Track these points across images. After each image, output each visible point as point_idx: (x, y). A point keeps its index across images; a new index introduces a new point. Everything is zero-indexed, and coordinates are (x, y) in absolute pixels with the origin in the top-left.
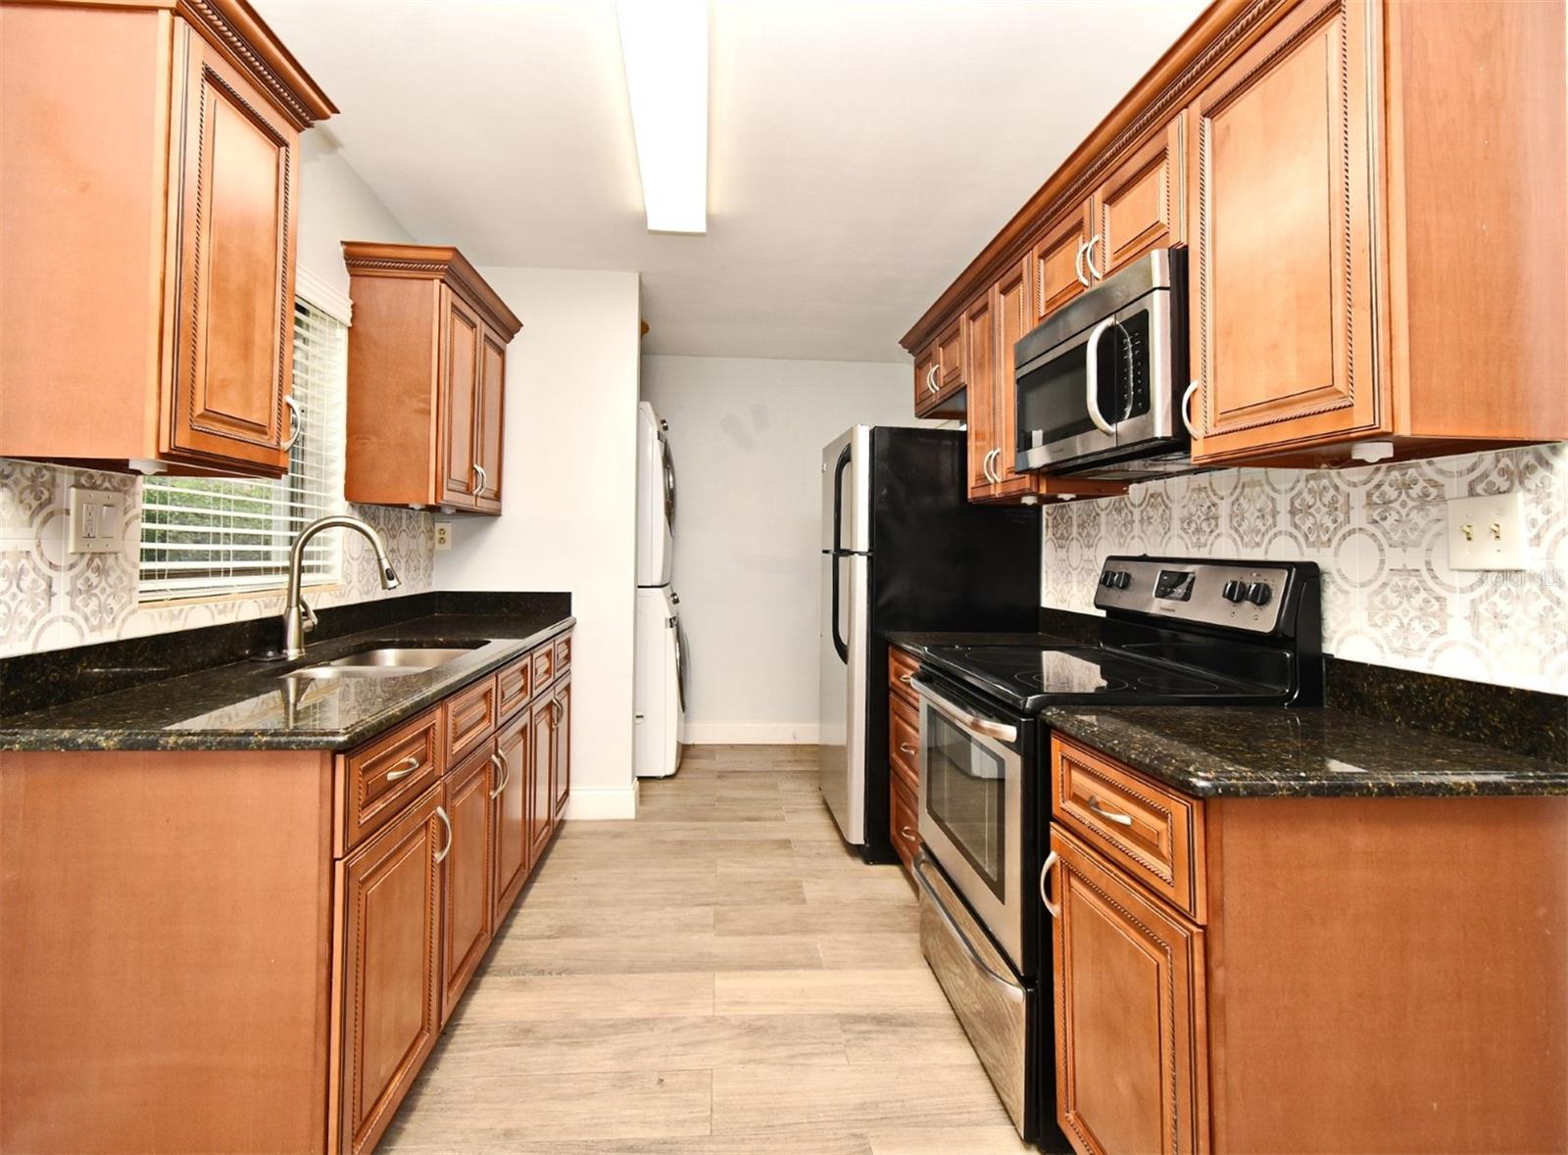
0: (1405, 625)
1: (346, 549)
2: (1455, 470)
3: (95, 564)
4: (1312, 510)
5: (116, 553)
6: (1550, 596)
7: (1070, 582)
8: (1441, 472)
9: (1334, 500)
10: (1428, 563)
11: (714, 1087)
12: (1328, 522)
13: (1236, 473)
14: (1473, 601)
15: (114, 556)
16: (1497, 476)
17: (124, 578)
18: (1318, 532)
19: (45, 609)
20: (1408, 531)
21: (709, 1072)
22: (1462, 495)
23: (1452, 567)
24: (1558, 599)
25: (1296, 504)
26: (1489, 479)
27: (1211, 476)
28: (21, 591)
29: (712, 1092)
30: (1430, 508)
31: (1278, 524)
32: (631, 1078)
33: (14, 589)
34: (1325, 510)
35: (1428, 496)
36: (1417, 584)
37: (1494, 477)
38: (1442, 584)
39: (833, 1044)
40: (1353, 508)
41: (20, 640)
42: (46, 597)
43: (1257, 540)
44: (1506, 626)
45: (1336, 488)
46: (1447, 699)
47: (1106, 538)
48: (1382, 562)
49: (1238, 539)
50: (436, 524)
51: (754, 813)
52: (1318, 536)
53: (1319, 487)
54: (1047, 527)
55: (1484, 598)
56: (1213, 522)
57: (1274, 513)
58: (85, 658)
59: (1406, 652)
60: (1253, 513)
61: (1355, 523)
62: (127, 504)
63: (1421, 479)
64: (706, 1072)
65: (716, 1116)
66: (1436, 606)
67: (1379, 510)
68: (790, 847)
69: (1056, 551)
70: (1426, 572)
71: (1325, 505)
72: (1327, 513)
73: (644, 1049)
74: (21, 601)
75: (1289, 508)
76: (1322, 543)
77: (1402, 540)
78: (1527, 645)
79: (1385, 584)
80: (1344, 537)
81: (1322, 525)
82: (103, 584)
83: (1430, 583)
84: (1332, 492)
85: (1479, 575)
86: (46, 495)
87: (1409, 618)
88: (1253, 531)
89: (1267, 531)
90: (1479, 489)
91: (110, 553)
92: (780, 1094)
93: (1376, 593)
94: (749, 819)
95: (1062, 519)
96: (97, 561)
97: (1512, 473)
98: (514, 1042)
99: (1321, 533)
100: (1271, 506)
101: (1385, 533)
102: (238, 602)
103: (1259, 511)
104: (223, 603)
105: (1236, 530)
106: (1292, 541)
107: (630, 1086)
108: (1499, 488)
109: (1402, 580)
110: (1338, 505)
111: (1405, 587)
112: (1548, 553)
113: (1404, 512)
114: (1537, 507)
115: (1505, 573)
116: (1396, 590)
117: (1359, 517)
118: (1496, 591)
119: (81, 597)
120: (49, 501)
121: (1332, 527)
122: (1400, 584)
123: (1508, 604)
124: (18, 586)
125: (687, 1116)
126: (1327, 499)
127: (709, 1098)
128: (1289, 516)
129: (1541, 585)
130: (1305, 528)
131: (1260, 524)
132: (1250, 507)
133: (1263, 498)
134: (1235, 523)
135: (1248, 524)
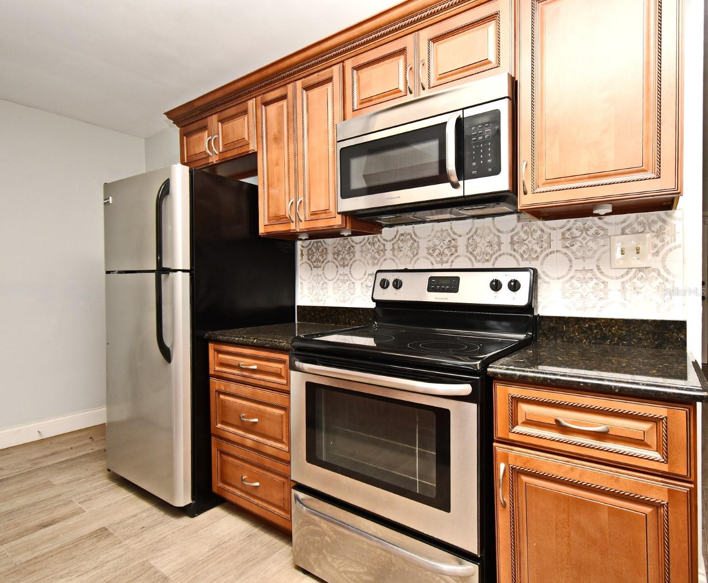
0: (584, 296)
2: (613, 222)
4: (526, 242)
6: (663, 277)
7: (326, 288)
8: (606, 223)
9: (541, 237)
10: (598, 266)
13: (471, 222)
14: (623, 283)
16: (637, 224)
18: (530, 252)
20: (586, 251)
22: (617, 233)
23: (612, 267)
24: (667, 279)
25: (515, 239)
26: (633, 226)
27: (451, 223)
30: (599, 239)
31: (502, 250)
34: (535, 241)
35: (598, 234)
36: (591, 276)
37: (635, 225)
38: (606, 276)
40: (553, 240)
43: (487, 258)
44: (640, 293)
45: (542, 230)
46: (614, 328)
47: (360, 260)
48: (571, 266)
51: (44, 518)
52: (530, 255)
53: (530, 230)
54: (302, 255)
55: (629, 280)
56: (454, 249)
57: (499, 244)
59: (585, 309)
60: (484, 244)
61: (553, 248)
63: (594, 226)
66: (602, 286)
67: (569, 241)
68: (110, 534)
69: (312, 270)
70: (597, 270)
71: (534, 239)
72: (536, 243)
75: (510, 241)
76: (533, 258)
77: (583, 255)
78: (650, 300)
79: (572, 277)
80: (547, 255)
81: (532, 249)
83: (599, 275)
84: (539, 232)
85: (626, 270)
87: (586, 293)
88: (484, 254)
89: (494, 253)
90: (627, 231)
93: (567, 281)
94: (45, 526)
95: (317, 249)
97: (645, 224)
99: (532, 253)
100: (497, 240)
101: (573, 253)
103: (488, 242)
105: (471, 253)
106: (512, 258)
108: (638, 231)
109: (582, 275)
110: (543, 239)
111: (584, 278)
112: (662, 259)
113: (584, 242)
114: (657, 239)
115: (640, 269)
116: (579, 280)
117: (557, 244)
118: (635, 277)
121: (539, 250)
122: (582, 277)
123: (642, 282)
126: (536, 235)
128: (510, 245)
129: (658, 274)
130: (521, 251)
131: (489, 250)
132: (481, 240)
133: (491, 236)
134: (470, 249)
135: (480, 250)
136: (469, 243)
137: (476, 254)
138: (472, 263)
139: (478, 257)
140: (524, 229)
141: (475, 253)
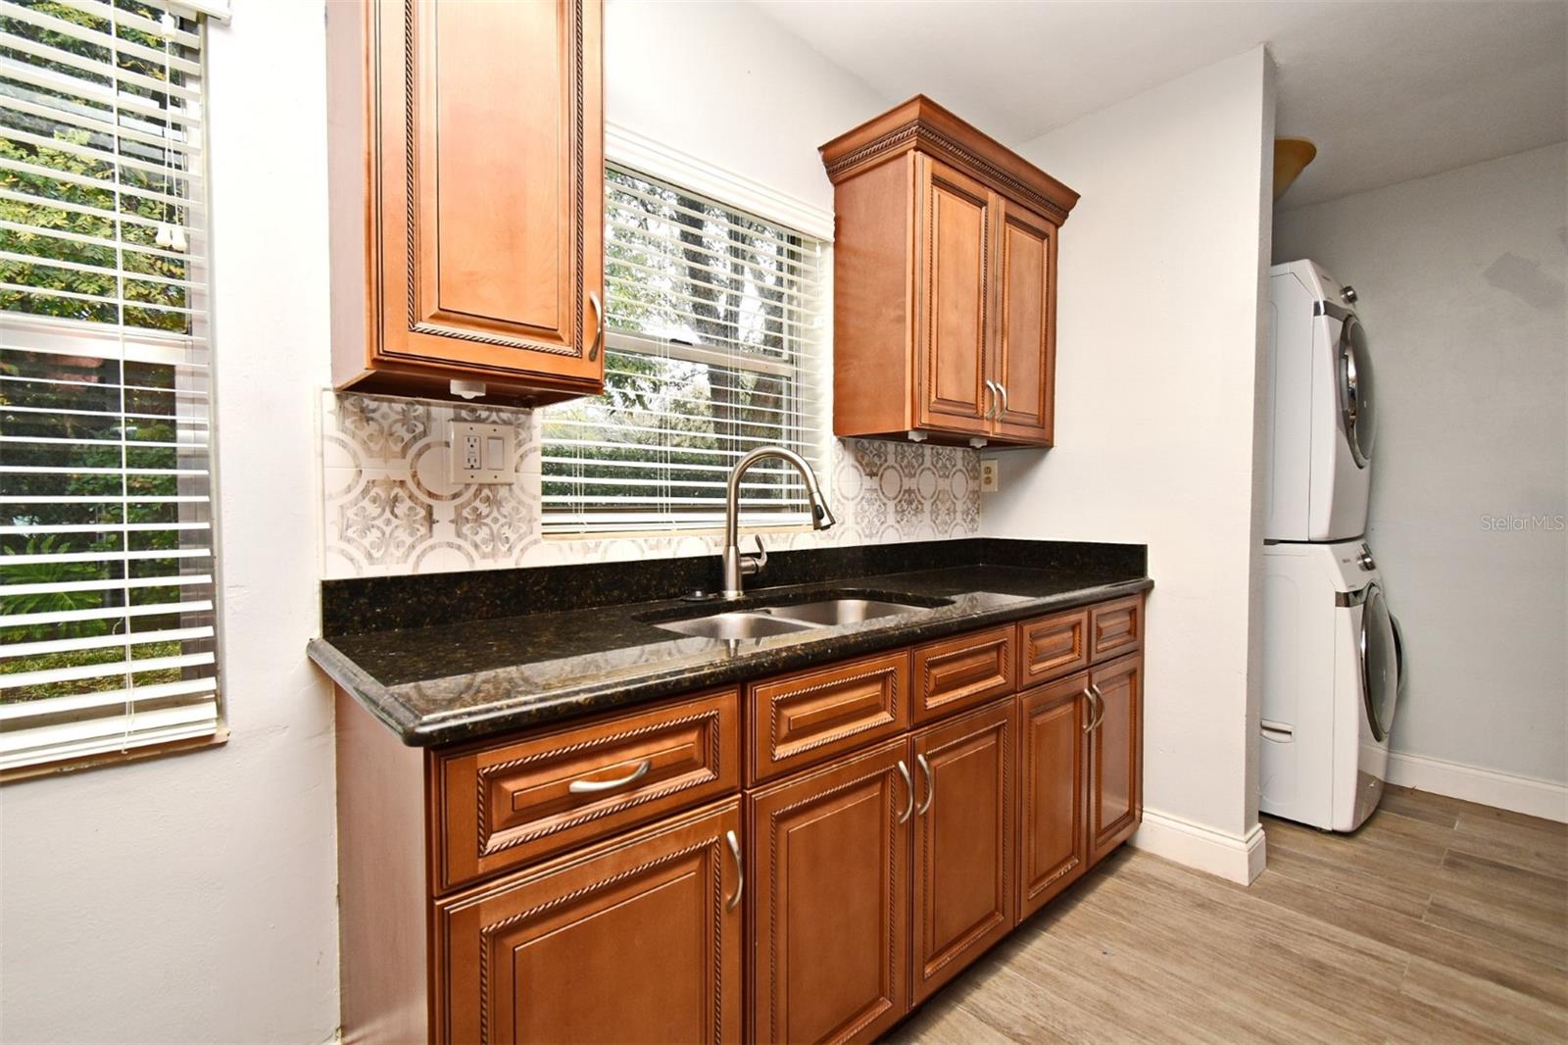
1: (835, 487)
3: (483, 494)
5: (510, 485)
15: (508, 487)
17: (521, 509)
19: (425, 534)
28: (396, 516)
33: (388, 514)
41: (398, 563)
42: (427, 524)
50: (982, 463)
58: (465, 583)
62: (521, 437)
74: (397, 527)
82: (495, 514)
86: (420, 428)
91: (502, 485)
96: (486, 492)
102: (676, 539)
104: (656, 539)
119: (469, 526)
120: (425, 434)
124: (392, 512)
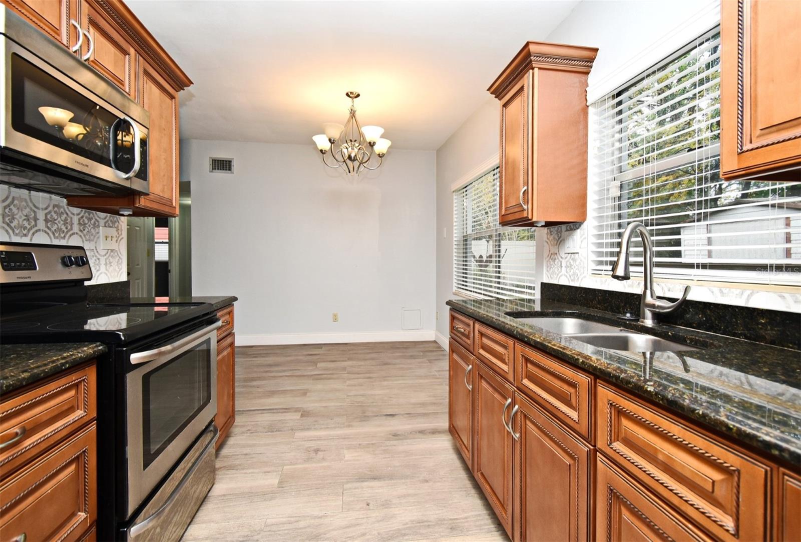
4: (56, 222)
8: (99, 217)
9: (66, 219)
10: (96, 247)
11: (341, 503)
12: (63, 228)
16: (110, 221)
20: (90, 235)
21: (344, 510)
22: (103, 225)
24: (120, 257)
25: (49, 217)
29: (343, 500)
30: (96, 229)
31: (38, 225)
32: (383, 505)
34: (62, 222)
35: (95, 224)
38: (99, 254)
39: (270, 531)
40: (73, 224)
43: (25, 232)
44: (112, 266)
45: (67, 214)
49: (11, 232)
52: (59, 234)
53: (59, 211)
55: (108, 259)
57: (36, 219)
60: (21, 217)
61: (74, 230)
63: (94, 218)
64: (346, 510)
65: (341, 491)
66: (98, 262)
67: (83, 227)
70: (95, 250)
71: (62, 220)
72: (63, 224)
73: (381, 521)
75: (44, 218)
76: (62, 237)
77: (89, 238)
80: (71, 236)
81: (61, 229)
83: (96, 254)
84: (65, 215)
85: (107, 251)
87: (91, 265)
88: (21, 227)
89: (31, 228)
90: (107, 225)
92: (309, 502)
98: (455, 521)
99: (61, 233)
100: (33, 215)
101: (84, 236)
103: (26, 216)
105: (8, 225)
106: (46, 234)
107: (383, 502)
108: (110, 225)
109: (89, 252)
110: (68, 221)
111: (90, 254)
112: (118, 244)
113: (89, 229)
114: (117, 232)
115: (112, 250)
118: (110, 256)
121: (66, 230)
123: (112, 259)
125: (353, 491)
126: (63, 218)
127: (344, 498)
128: (44, 222)
129: (117, 254)
130: (53, 229)
131: (26, 224)
132: (18, 212)
133: (28, 210)
134: (7, 219)
135: (17, 222)
136: (6, 213)
137: (13, 227)
138: (10, 237)
139: (15, 230)
140: (55, 210)
141: (12, 225)
